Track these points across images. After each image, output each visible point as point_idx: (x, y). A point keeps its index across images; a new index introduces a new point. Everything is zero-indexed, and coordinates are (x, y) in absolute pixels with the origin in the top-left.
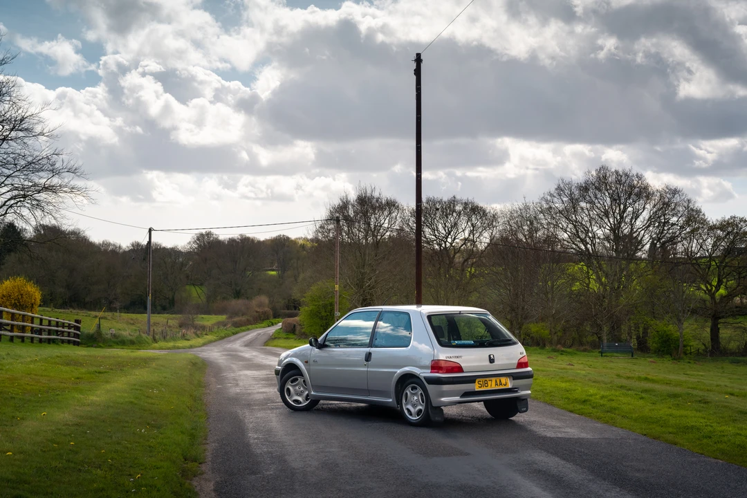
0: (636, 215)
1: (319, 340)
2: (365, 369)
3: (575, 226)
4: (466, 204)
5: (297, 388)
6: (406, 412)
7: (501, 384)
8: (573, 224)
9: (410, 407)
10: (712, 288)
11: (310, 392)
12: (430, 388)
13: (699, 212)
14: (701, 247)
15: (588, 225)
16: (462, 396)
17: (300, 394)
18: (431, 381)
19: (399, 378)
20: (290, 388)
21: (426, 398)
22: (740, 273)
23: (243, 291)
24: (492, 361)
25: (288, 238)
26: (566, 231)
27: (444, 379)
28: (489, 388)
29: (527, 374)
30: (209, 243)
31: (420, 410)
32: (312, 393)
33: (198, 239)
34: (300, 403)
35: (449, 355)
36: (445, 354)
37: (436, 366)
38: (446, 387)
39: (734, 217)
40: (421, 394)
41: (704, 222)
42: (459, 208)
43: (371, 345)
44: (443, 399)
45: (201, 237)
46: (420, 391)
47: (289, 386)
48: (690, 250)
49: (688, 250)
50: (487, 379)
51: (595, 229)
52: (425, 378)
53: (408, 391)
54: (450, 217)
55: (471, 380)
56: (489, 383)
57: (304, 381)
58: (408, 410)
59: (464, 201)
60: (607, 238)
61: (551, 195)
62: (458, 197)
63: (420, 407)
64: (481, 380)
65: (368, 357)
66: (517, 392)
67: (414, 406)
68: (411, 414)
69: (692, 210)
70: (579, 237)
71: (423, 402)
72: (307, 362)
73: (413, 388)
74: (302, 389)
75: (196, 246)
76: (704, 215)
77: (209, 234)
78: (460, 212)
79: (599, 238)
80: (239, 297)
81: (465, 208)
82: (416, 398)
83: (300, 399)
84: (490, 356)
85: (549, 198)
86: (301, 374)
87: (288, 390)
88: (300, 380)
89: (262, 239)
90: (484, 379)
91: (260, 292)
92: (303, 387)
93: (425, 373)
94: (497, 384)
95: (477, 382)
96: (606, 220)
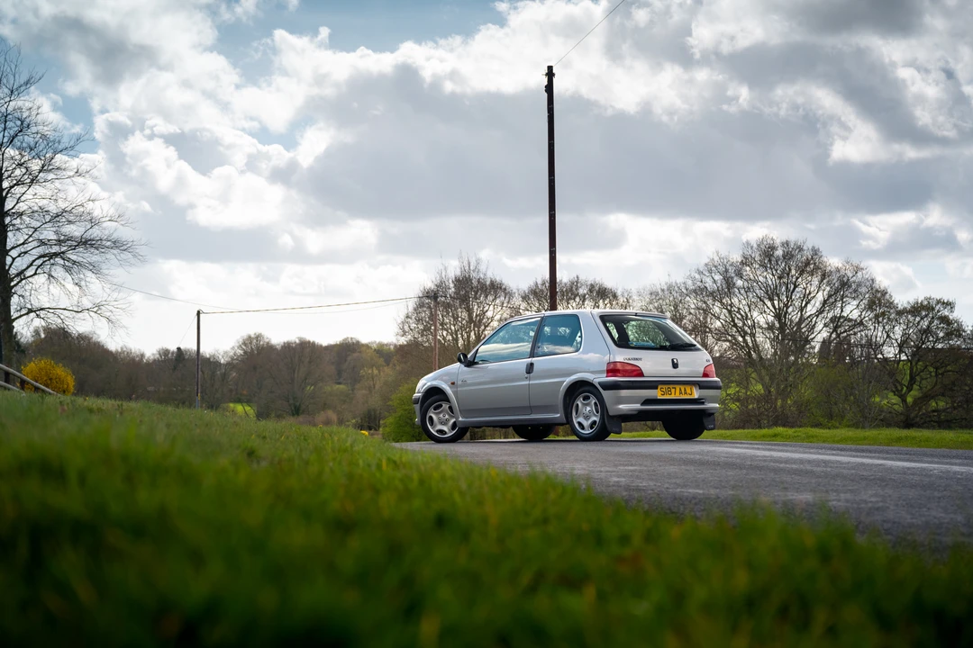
0: (807, 298)
1: (469, 356)
2: (527, 382)
3: (730, 312)
4: (592, 286)
5: (441, 416)
6: (577, 425)
7: (686, 393)
8: (727, 309)
9: (581, 420)
10: (903, 388)
11: (457, 418)
12: (605, 394)
13: (884, 293)
14: (888, 336)
15: (747, 310)
16: (642, 404)
17: (444, 423)
18: (607, 386)
19: (569, 387)
20: (434, 416)
21: (602, 406)
22: (937, 368)
23: (303, 407)
24: (675, 366)
25: (358, 342)
26: (718, 318)
27: (622, 384)
28: (672, 397)
29: (714, 385)
30: (258, 348)
31: (594, 422)
32: (460, 419)
33: (244, 344)
34: (446, 433)
35: (628, 357)
36: (621, 356)
37: (613, 370)
38: (624, 393)
39: (930, 298)
40: (595, 403)
41: (890, 305)
42: (582, 291)
43: (532, 355)
44: (621, 406)
45: (248, 341)
46: (593, 400)
47: (432, 413)
48: (874, 340)
49: (871, 340)
50: (671, 386)
51: (755, 314)
52: (599, 383)
53: (580, 402)
54: (571, 301)
55: (653, 385)
56: (673, 390)
57: (450, 408)
58: (580, 424)
59: (589, 283)
60: (771, 327)
61: (700, 273)
62: (582, 278)
63: (594, 418)
64: (664, 387)
65: (530, 368)
66: (703, 403)
67: (587, 418)
68: (583, 428)
69: (877, 291)
70: (735, 325)
71: (597, 412)
72: (453, 384)
73: (586, 398)
74: (447, 417)
75: (242, 352)
76: (891, 297)
77: (258, 337)
78: (585, 296)
79: (760, 327)
80: (298, 415)
81: (591, 291)
82: (588, 409)
83: (445, 428)
84: (673, 360)
85: (697, 276)
86: (447, 399)
87: (431, 418)
88: (445, 406)
89: (325, 343)
90: (667, 386)
91: (325, 407)
92: (449, 415)
93: (599, 378)
94: (681, 393)
95: (659, 387)
96: (769, 304)
